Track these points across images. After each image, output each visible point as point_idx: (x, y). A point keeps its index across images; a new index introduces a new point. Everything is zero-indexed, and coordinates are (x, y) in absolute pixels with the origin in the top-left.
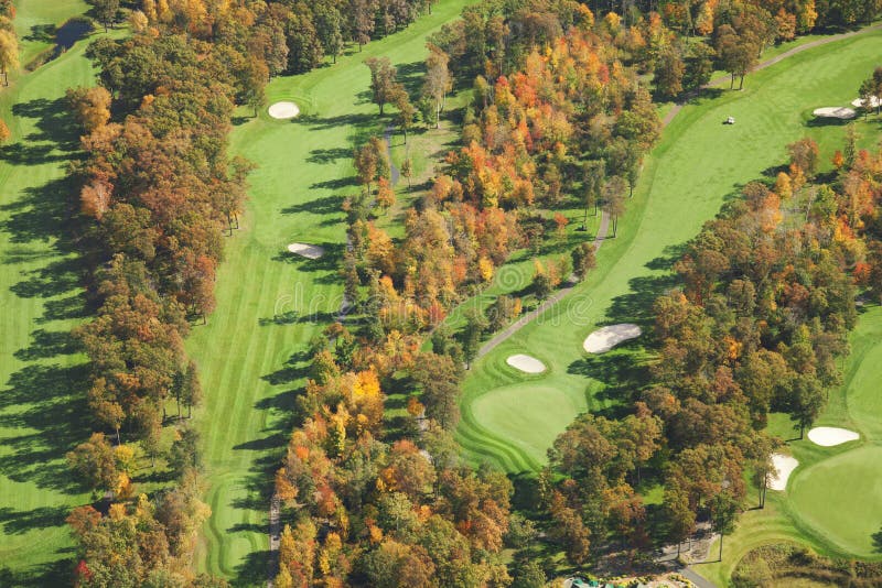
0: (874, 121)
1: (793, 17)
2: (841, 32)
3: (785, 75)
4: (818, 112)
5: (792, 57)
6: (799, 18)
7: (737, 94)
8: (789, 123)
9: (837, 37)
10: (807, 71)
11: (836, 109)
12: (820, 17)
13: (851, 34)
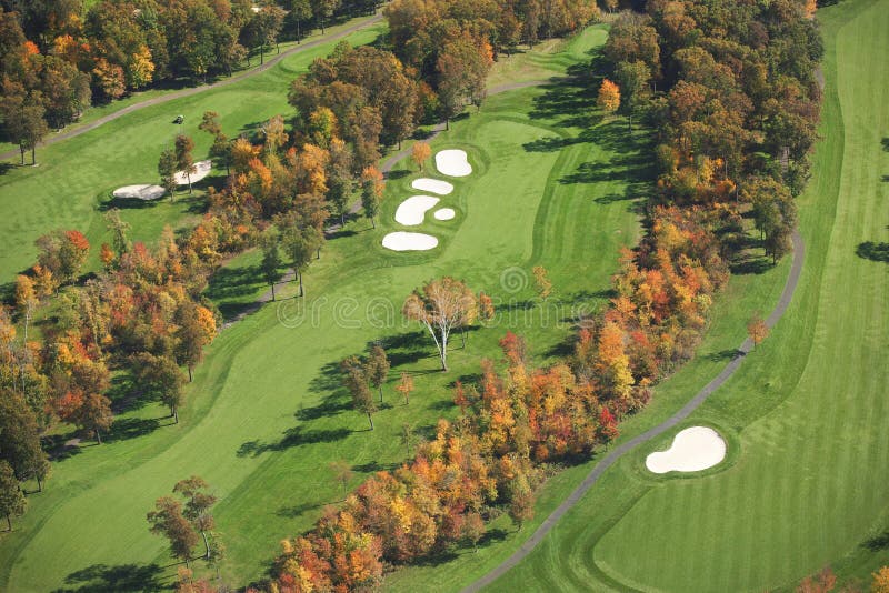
0: (182, 201)
1: (119, 69)
2: (191, 84)
3: (101, 143)
4: (119, 192)
5: (118, 120)
6: (126, 69)
7: (27, 171)
8: (77, 207)
9: (186, 92)
10: (129, 137)
11: (144, 187)
12: (158, 68)
13: (205, 87)
